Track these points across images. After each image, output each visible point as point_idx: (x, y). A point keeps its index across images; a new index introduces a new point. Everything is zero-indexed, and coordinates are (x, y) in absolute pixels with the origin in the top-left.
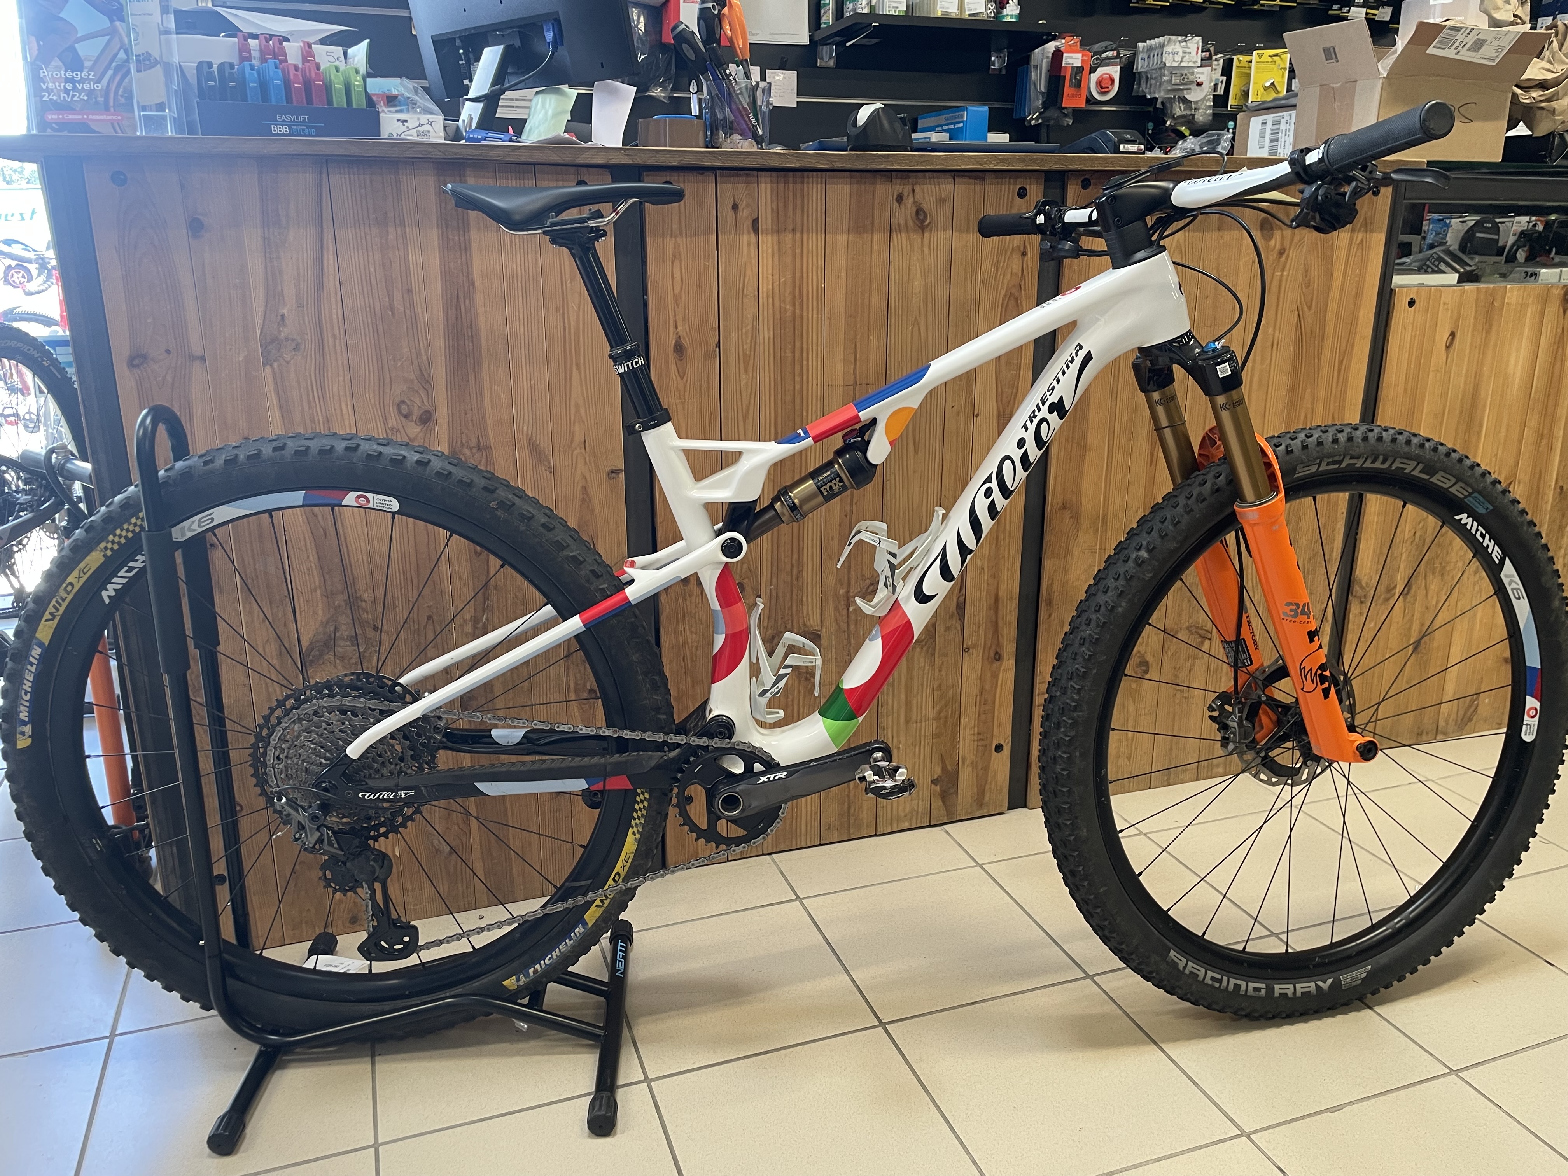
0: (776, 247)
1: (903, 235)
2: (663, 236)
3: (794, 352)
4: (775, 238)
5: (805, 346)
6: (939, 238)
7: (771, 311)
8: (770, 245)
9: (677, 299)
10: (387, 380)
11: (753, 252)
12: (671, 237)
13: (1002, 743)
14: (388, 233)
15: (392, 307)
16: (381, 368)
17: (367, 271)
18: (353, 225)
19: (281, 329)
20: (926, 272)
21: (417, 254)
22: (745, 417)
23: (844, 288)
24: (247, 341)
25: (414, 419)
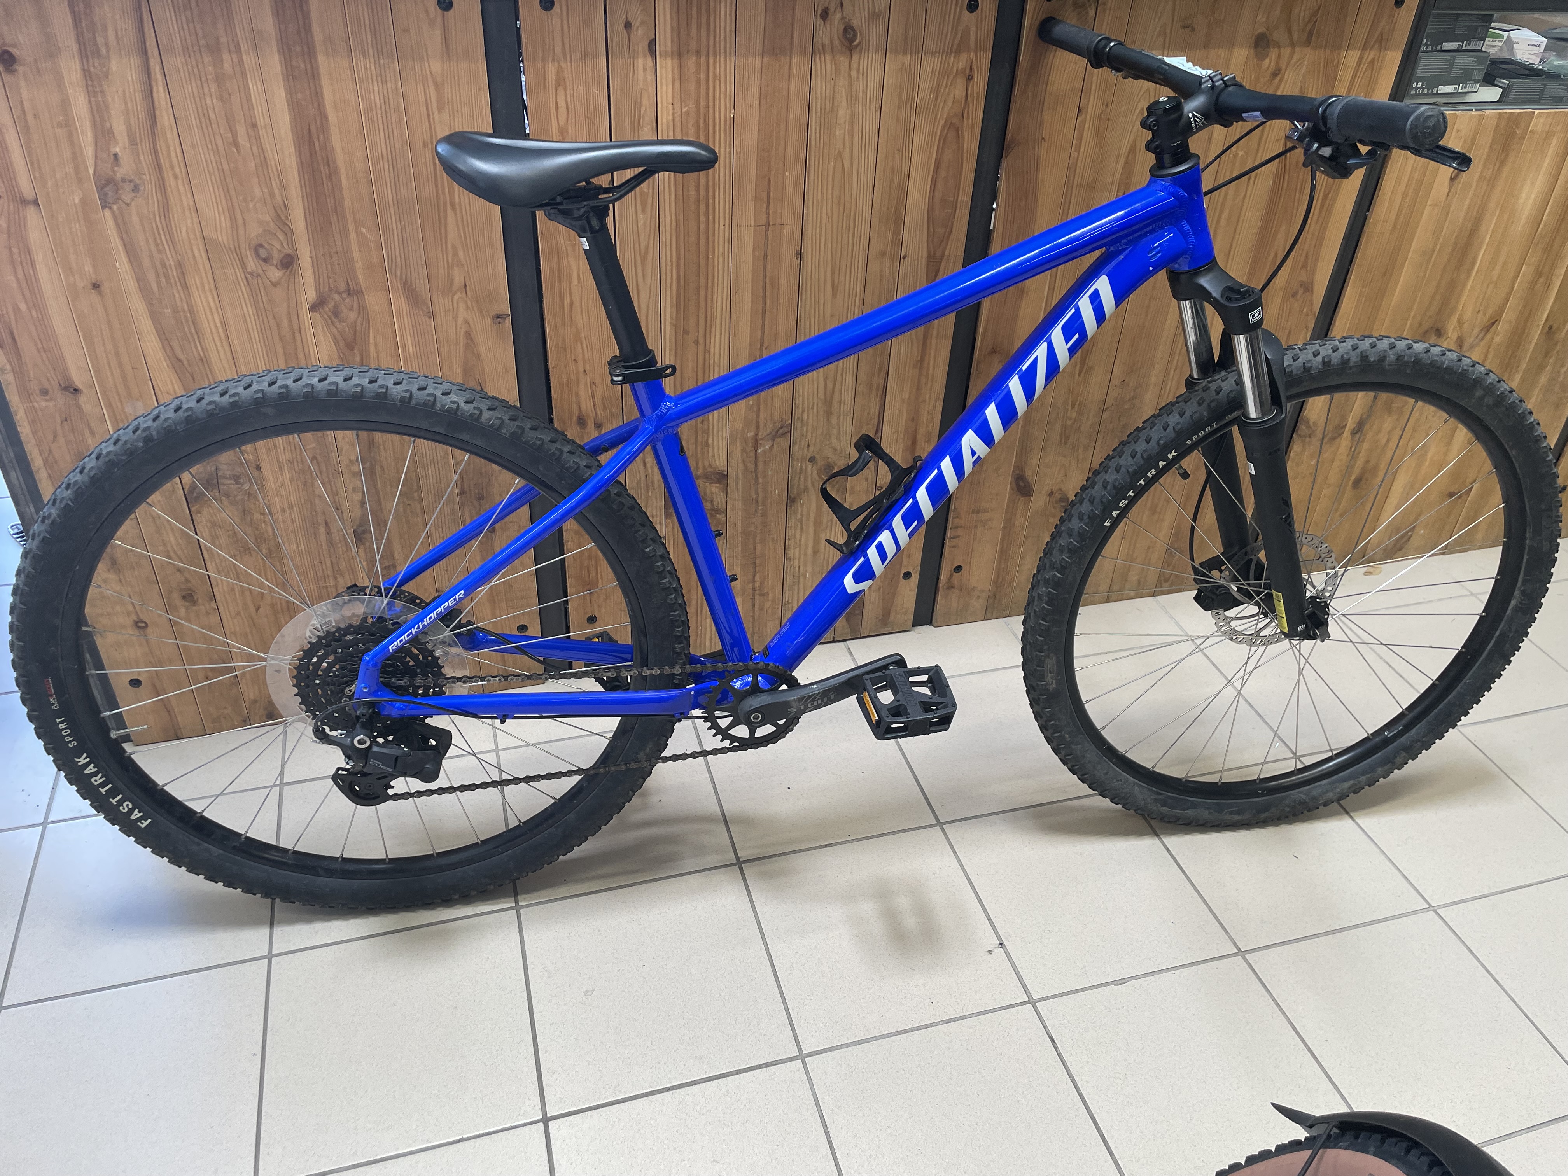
0: (676, 72)
1: (828, 57)
2: (544, 60)
3: (698, 190)
4: (676, 61)
5: (711, 183)
6: (870, 61)
8: (670, 69)
9: (562, 131)
10: (240, 221)
11: (650, 77)
12: (553, 60)
13: (911, 571)
14: (222, 60)
15: (236, 144)
16: (232, 210)
17: (204, 104)
18: (181, 53)
19: (116, 168)
20: (853, 99)
21: (259, 84)
22: (644, 260)
23: (757, 118)
24: (80, 181)
25: (275, 263)
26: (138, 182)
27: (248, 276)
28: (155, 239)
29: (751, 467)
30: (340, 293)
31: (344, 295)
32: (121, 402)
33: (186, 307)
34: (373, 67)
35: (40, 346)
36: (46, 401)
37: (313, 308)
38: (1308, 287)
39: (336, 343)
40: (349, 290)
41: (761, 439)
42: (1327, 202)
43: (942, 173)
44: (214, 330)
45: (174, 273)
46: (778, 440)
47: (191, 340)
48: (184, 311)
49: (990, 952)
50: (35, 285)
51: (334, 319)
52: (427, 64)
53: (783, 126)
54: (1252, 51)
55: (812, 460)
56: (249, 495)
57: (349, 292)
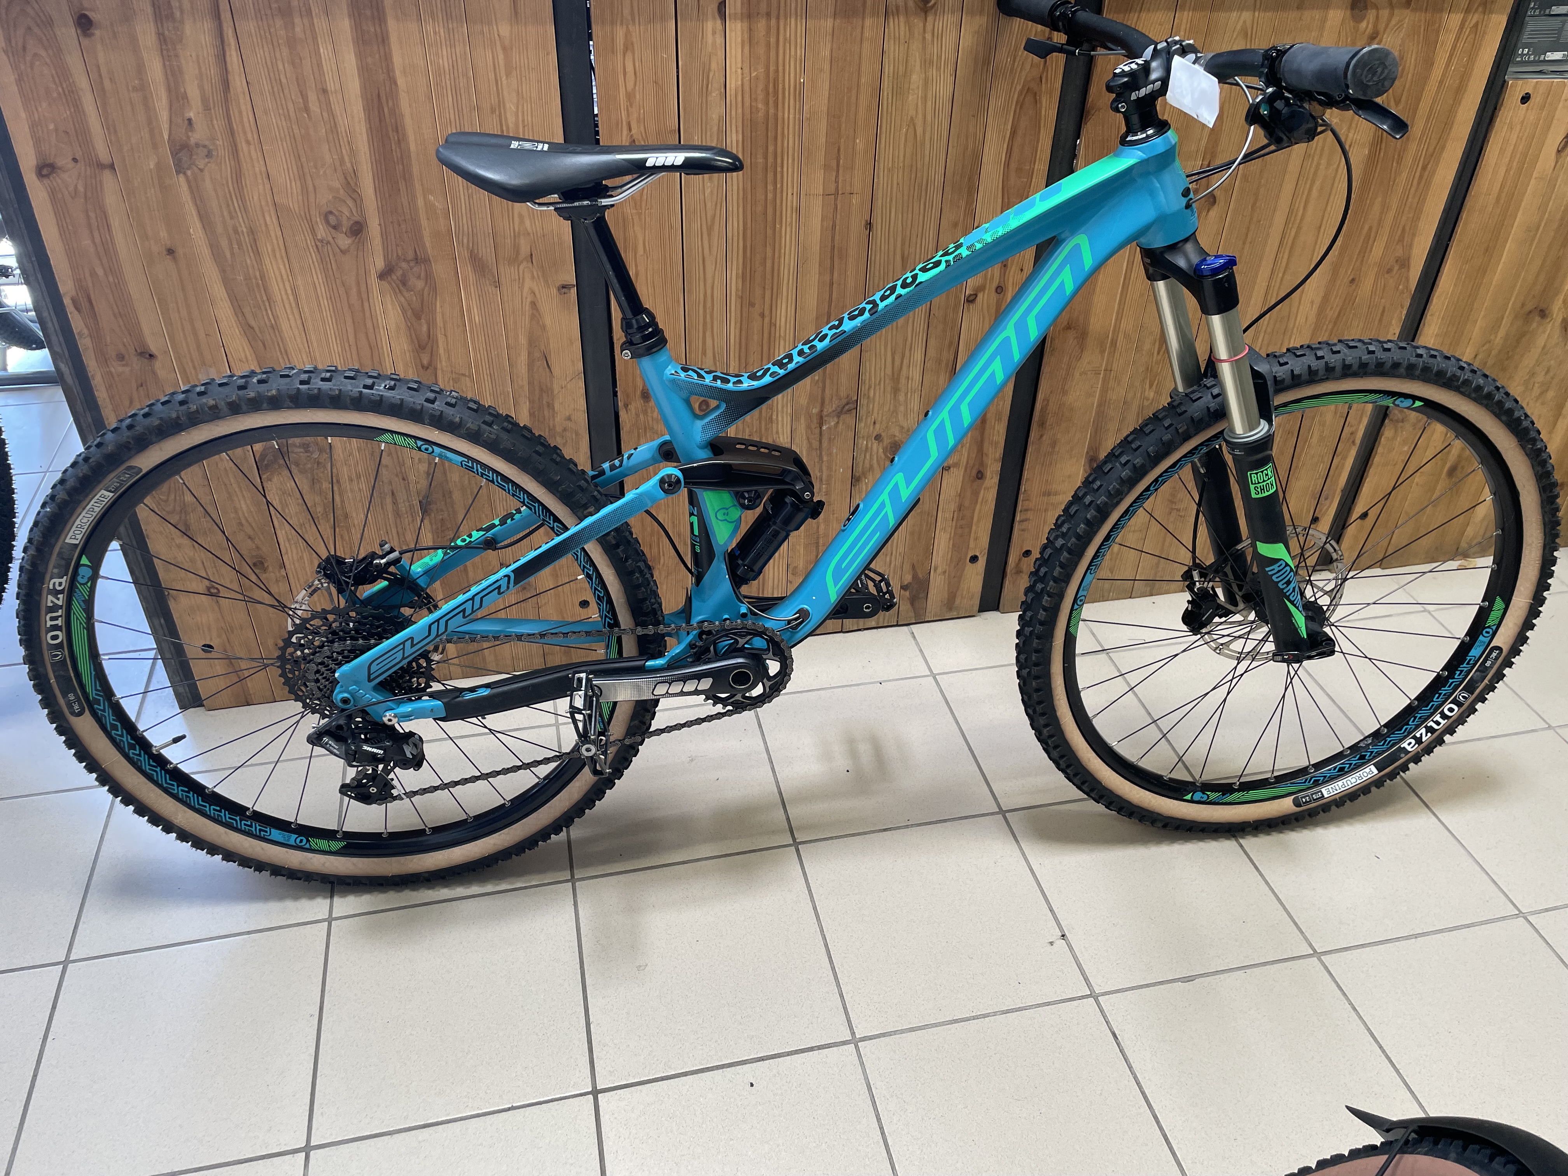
0: (746, 36)
1: (902, 19)
2: (613, 23)
3: (766, 158)
4: (746, 24)
5: (779, 150)
6: (944, 24)
7: (740, 111)
8: (739, 33)
9: (630, 96)
10: (311, 188)
11: (719, 40)
12: (622, 24)
13: (978, 554)
14: (293, 23)
15: (307, 109)
16: (302, 177)
17: (276, 69)
18: (253, 16)
19: (190, 134)
20: (927, 63)
21: (329, 48)
22: (710, 230)
23: (828, 83)
24: (155, 146)
25: (344, 230)
26: (211, 147)
27: (318, 243)
28: (228, 205)
29: (816, 444)
30: (408, 262)
31: (412, 264)
32: (194, 367)
33: (258, 274)
34: (442, 31)
35: (116, 311)
36: (123, 365)
37: (382, 276)
38: (1404, 263)
39: (404, 311)
40: (417, 259)
41: (826, 416)
42: (1427, 173)
43: (1018, 140)
44: (285, 297)
45: (246, 239)
46: (843, 417)
47: (262, 307)
48: (256, 279)
49: (1051, 943)
50: (112, 250)
51: (401, 288)
52: (495, 27)
53: (854, 92)
54: (1348, 12)
55: (878, 438)
56: (318, 463)
57: (416, 260)
